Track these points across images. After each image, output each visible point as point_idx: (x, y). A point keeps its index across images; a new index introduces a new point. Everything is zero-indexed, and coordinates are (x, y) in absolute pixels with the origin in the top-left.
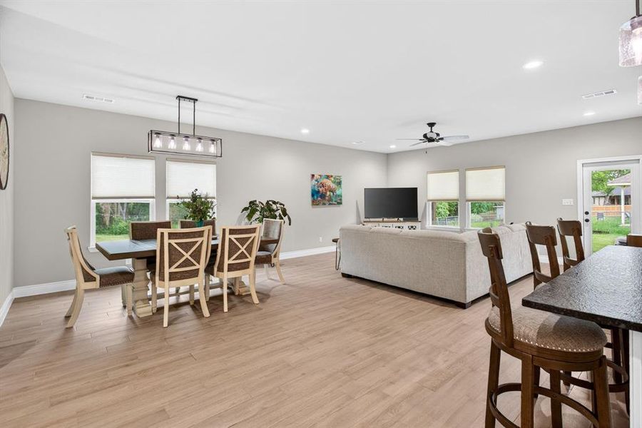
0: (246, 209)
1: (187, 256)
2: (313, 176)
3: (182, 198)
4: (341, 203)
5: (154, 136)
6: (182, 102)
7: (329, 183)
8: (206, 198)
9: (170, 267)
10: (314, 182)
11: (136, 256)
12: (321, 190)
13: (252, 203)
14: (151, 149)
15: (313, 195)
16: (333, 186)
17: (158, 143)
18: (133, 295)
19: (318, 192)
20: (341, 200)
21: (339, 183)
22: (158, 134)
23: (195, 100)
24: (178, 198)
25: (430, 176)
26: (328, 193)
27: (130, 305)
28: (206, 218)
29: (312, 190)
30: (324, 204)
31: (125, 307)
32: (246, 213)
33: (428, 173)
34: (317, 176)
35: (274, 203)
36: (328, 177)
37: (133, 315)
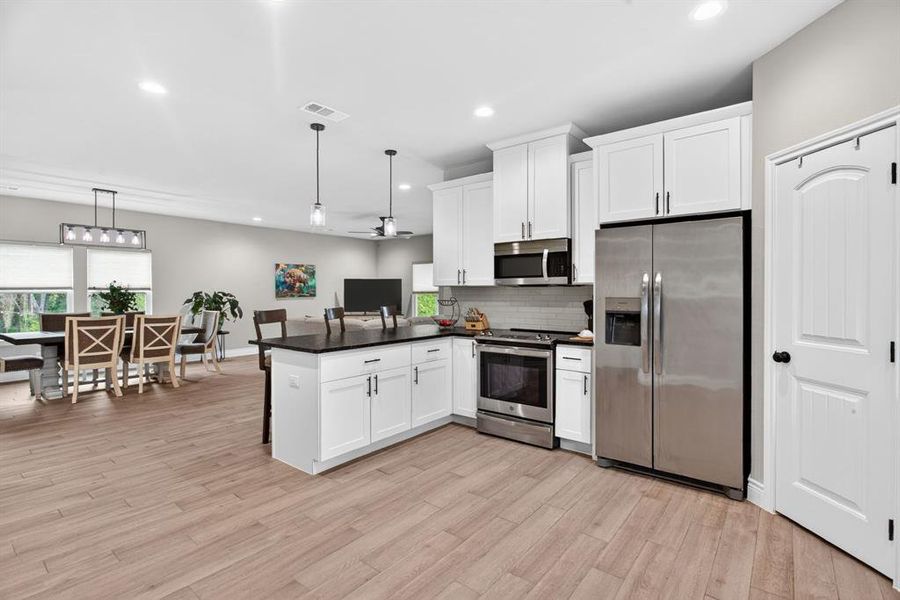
0: (189, 301)
1: (98, 342)
2: (278, 266)
3: (99, 289)
4: (314, 295)
5: (65, 227)
6: (98, 193)
7: (298, 273)
8: (127, 289)
9: (80, 352)
10: (279, 272)
11: (45, 343)
12: (287, 280)
13: (197, 295)
14: (62, 240)
15: (277, 287)
16: (304, 276)
17: (71, 236)
18: (42, 383)
19: (285, 282)
20: (315, 291)
21: (312, 274)
22: (71, 226)
23: (114, 192)
24: (94, 288)
25: (415, 266)
26: (298, 284)
27: (38, 391)
28: (127, 310)
29: (277, 282)
30: (293, 296)
31: (33, 395)
32: (191, 305)
33: (413, 263)
34: (282, 266)
35: (224, 294)
36: (297, 266)
37: (42, 398)
